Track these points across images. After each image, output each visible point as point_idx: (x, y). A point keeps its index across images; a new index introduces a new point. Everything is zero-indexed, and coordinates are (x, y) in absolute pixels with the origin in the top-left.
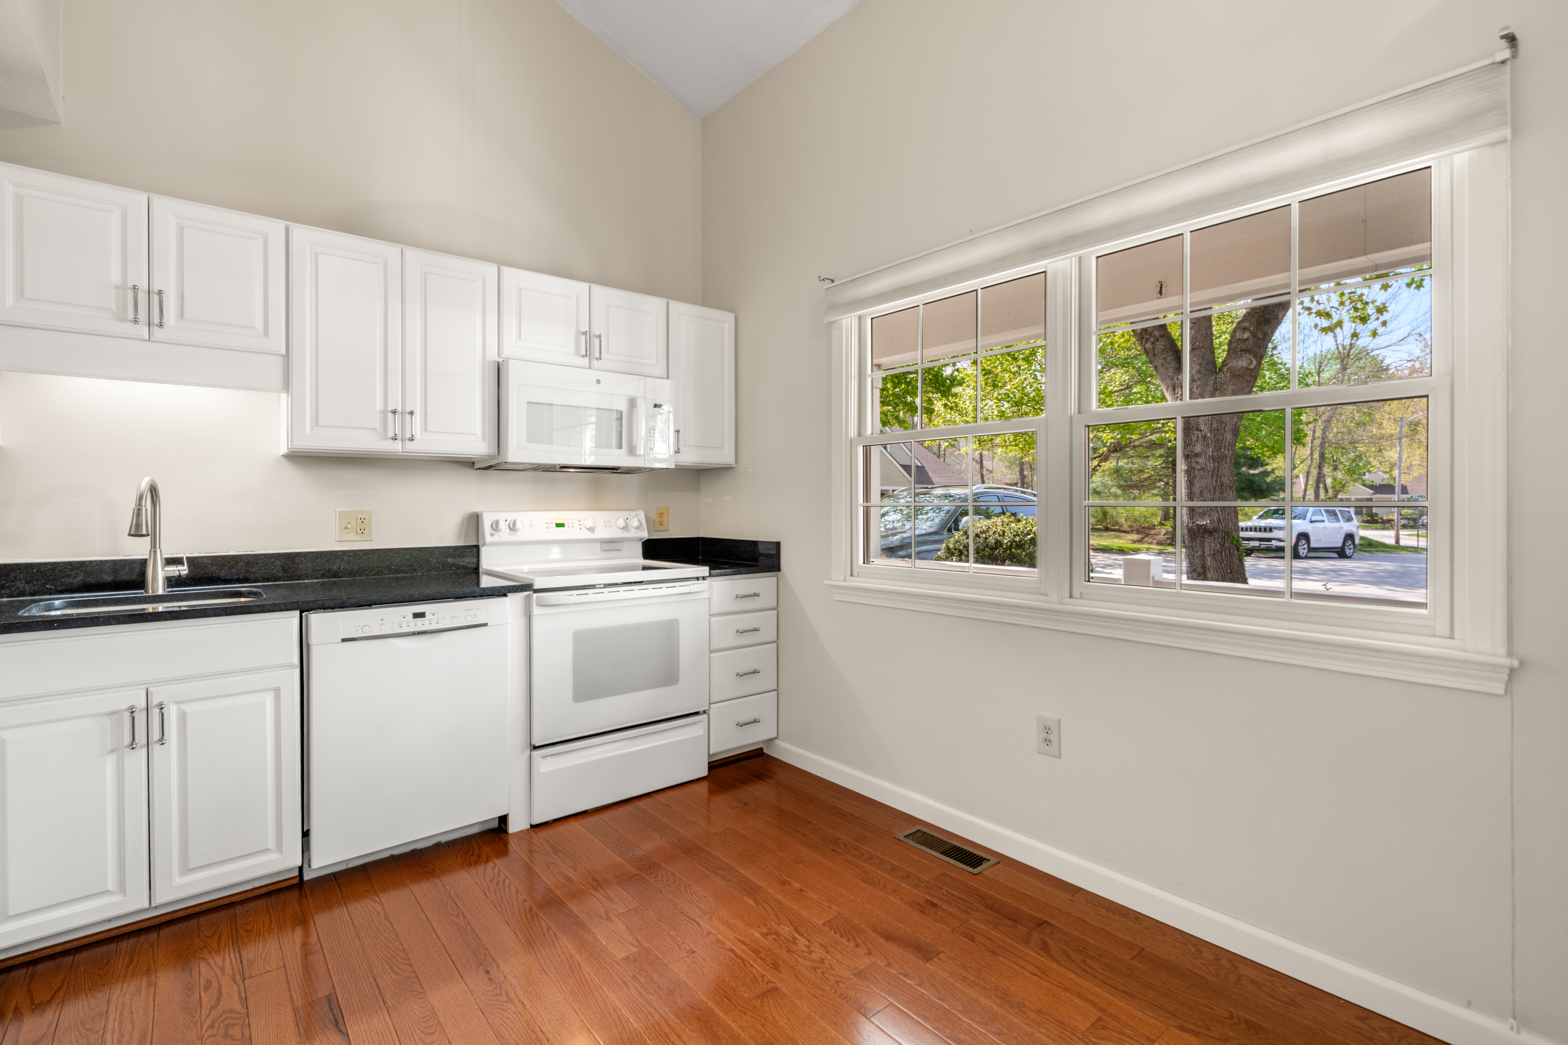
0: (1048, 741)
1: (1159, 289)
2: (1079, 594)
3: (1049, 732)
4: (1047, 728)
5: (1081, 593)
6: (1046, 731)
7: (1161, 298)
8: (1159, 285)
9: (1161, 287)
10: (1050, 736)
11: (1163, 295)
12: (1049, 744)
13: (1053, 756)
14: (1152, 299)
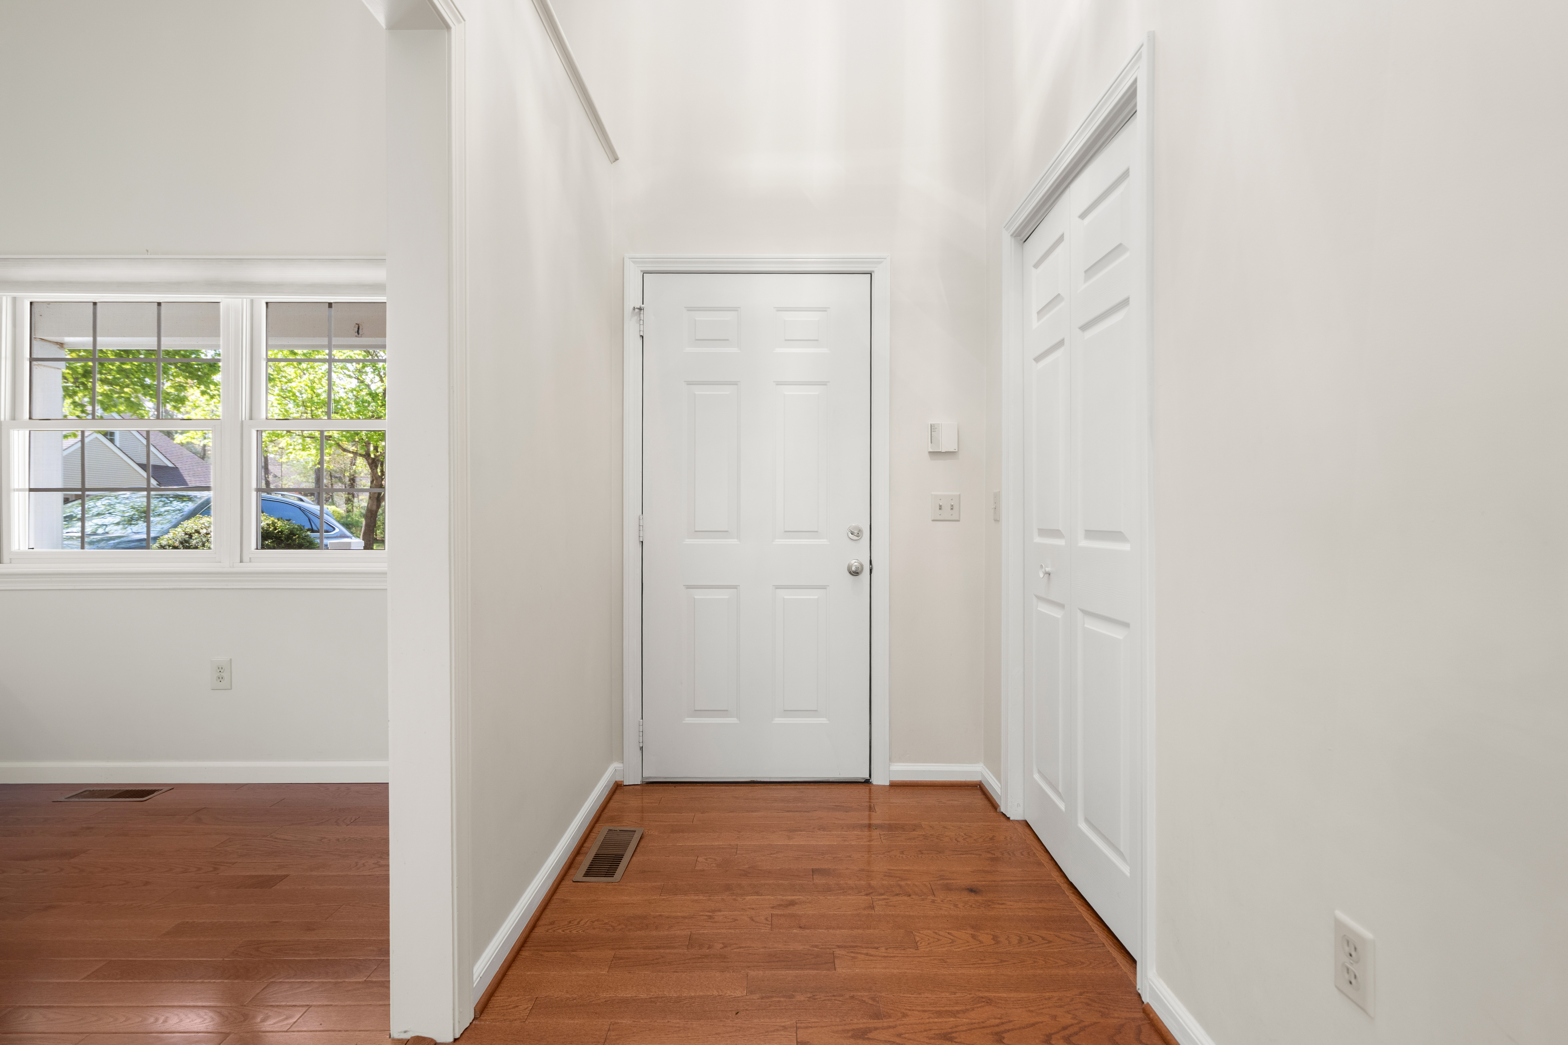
0: (221, 678)
1: (356, 329)
2: (249, 559)
3: (222, 671)
4: (220, 668)
5: (250, 558)
6: (219, 670)
7: (358, 337)
8: (357, 326)
9: (358, 328)
10: (222, 674)
11: (360, 335)
12: (222, 680)
13: (225, 689)
14: (352, 336)
